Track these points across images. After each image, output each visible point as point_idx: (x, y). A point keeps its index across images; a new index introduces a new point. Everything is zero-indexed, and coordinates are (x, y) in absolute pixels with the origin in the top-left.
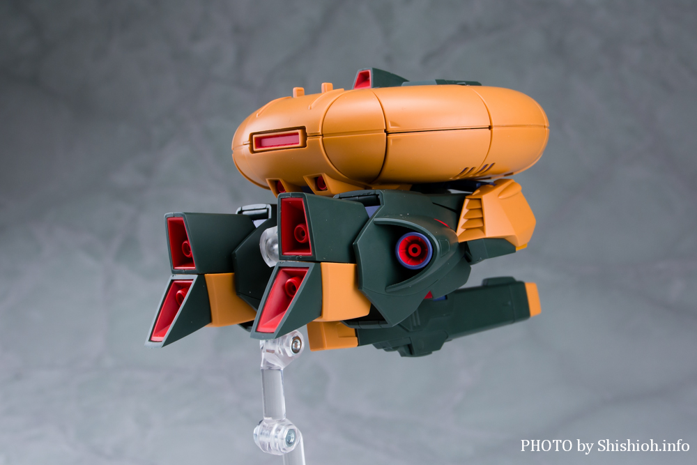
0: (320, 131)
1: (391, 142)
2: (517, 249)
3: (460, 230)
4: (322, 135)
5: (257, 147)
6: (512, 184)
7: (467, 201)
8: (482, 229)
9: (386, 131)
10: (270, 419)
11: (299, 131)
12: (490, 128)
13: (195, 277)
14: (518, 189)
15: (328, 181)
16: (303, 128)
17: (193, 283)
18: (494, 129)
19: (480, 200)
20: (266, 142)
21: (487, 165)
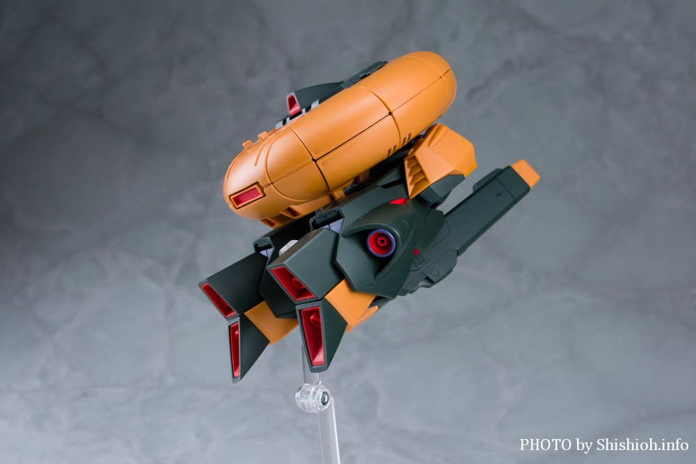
0: (269, 181)
1: (320, 166)
2: (465, 176)
3: (410, 188)
4: (272, 183)
5: (238, 204)
6: (439, 127)
7: (406, 163)
8: (425, 179)
9: (313, 160)
10: (308, 384)
11: (255, 186)
12: (390, 114)
13: (238, 319)
14: (445, 129)
15: (295, 208)
16: (257, 183)
17: (239, 323)
18: (394, 114)
19: (414, 158)
20: (241, 198)
21: (405, 138)
